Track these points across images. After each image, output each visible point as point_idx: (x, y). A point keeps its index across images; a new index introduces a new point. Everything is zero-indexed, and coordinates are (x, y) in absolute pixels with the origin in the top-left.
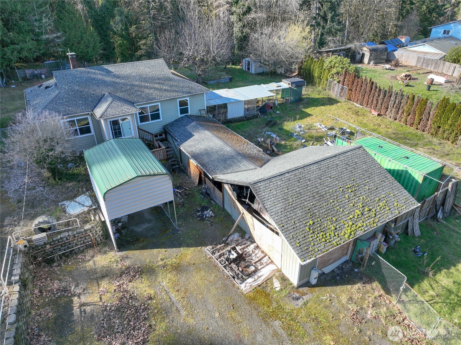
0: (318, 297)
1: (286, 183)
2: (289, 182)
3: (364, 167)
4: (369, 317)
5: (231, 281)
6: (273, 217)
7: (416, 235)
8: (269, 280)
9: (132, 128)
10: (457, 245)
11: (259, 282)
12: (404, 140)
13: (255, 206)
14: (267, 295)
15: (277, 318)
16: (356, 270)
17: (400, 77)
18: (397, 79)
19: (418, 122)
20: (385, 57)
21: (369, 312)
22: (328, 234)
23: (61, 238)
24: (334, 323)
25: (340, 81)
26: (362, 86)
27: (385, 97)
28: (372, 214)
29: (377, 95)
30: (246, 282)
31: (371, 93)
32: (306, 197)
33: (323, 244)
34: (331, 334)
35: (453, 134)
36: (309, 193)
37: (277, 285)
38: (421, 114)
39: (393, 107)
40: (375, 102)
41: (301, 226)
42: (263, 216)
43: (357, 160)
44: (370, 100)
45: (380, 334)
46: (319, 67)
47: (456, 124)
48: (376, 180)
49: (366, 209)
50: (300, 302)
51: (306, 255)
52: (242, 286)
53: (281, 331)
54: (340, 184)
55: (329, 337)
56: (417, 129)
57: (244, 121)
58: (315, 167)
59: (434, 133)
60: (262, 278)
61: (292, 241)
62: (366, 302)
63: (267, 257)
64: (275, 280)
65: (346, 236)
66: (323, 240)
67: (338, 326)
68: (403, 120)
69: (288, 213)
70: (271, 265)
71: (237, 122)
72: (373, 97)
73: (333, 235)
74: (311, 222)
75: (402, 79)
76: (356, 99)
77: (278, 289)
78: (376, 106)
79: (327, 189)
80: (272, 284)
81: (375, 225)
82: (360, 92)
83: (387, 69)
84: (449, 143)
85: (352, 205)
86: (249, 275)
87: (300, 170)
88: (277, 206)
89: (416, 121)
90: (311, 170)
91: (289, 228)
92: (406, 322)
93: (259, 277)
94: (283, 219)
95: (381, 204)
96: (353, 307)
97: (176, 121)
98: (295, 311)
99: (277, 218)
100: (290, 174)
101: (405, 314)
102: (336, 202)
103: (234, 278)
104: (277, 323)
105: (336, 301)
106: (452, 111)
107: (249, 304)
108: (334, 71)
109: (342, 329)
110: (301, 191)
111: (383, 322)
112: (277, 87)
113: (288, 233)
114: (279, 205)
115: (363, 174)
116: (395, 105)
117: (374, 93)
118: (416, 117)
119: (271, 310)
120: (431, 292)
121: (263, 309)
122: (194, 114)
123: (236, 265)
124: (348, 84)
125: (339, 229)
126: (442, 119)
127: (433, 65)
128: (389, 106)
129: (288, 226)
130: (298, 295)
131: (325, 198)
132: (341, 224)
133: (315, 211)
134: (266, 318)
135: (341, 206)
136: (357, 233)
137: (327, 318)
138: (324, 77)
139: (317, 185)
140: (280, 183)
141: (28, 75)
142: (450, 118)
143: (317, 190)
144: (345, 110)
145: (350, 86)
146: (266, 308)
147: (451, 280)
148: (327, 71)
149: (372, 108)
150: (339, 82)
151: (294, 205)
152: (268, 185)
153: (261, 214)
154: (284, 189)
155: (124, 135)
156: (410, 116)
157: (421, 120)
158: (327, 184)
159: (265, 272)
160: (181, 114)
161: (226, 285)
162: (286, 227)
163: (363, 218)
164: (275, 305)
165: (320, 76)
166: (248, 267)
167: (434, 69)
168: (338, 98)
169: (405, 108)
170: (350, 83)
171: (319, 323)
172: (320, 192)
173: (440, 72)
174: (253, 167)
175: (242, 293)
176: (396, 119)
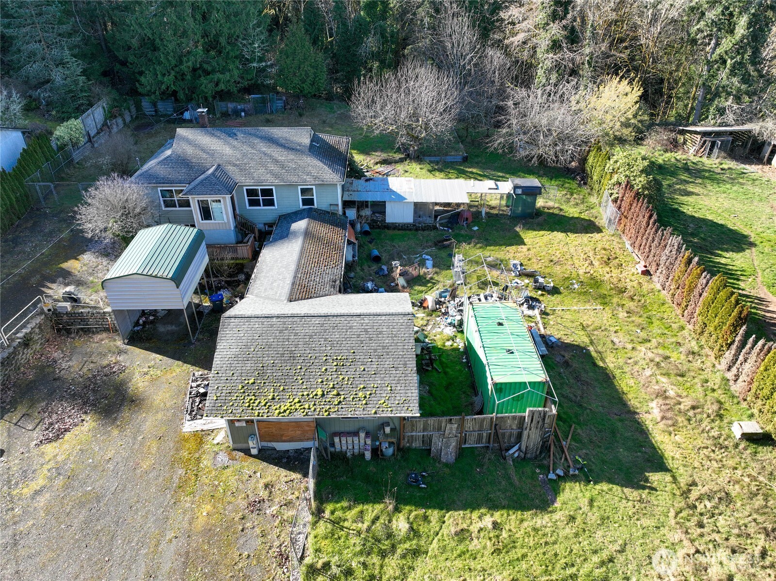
0: (242, 468)
1: (265, 329)
2: (269, 329)
4: (269, 511)
5: (183, 414)
8: (218, 430)
9: (224, 212)
14: (201, 443)
15: (186, 467)
19: (685, 303)
22: (258, 401)
23: (82, 312)
24: (228, 499)
25: (618, 197)
26: (638, 216)
27: (659, 244)
28: (337, 401)
30: (195, 421)
31: (647, 233)
32: (272, 352)
33: (243, 408)
35: (718, 345)
36: (281, 349)
37: (219, 438)
38: (690, 292)
39: (664, 266)
40: (647, 249)
41: (237, 381)
44: (643, 245)
46: (600, 166)
47: (724, 327)
48: (387, 363)
49: (334, 392)
50: (221, 464)
51: (213, 412)
53: (176, 480)
54: (331, 351)
55: (209, 507)
56: (683, 316)
57: (410, 230)
59: (699, 332)
60: (214, 425)
61: (213, 392)
62: (283, 497)
64: (222, 433)
65: (278, 411)
66: (247, 405)
68: (671, 293)
69: (236, 362)
71: (399, 230)
72: (647, 240)
73: (264, 404)
74: (252, 381)
76: (629, 236)
77: (215, 442)
78: (648, 256)
79: (308, 352)
80: (217, 435)
82: (635, 225)
84: (713, 356)
85: (320, 380)
87: (295, 319)
88: (232, 350)
91: (222, 378)
94: (225, 365)
95: (361, 393)
98: (207, 470)
99: (219, 362)
102: (303, 370)
103: (187, 411)
104: (181, 471)
105: (255, 481)
106: (723, 302)
107: (177, 442)
109: (229, 507)
110: (273, 344)
112: (490, 189)
113: (217, 382)
114: (235, 350)
115: (375, 349)
116: (667, 264)
118: (684, 294)
119: (189, 458)
122: (323, 209)
123: (201, 400)
124: (625, 207)
125: (277, 400)
128: (661, 262)
129: (224, 375)
131: (294, 361)
132: (284, 397)
133: (269, 371)
135: (306, 377)
136: (295, 414)
137: (227, 491)
138: (604, 184)
139: (300, 343)
140: (257, 326)
141: (230, 110)
143: (293, 349)
145: (626, 211)
148: (608, 176)
149: (643, 258)
151: (251, 356)
152: (242, 324)
154: (256, 335)
155: (215, 219)
156: (679, 290)
157: (689, 303)
158: (313, 346)
160: (304, 205)
162: (220, 375)
163: (318, 401)
165: (600, 182)
168: (606, 227)
169: (676, 273)
170: (627, 205)
171: (215, 490)
172: (295, 352)
175: (181, 430)
176: (664, 289)
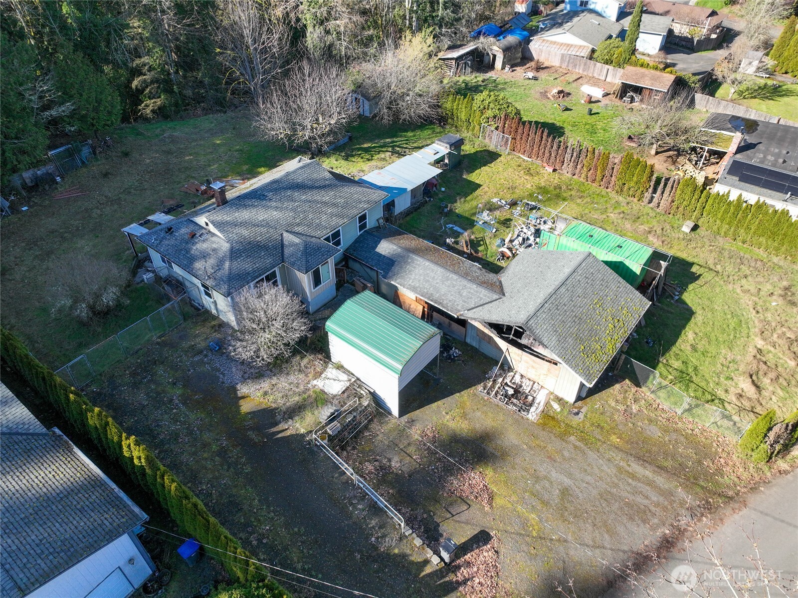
0: (592, 407)
1: (549, 314)
2: (551, 312)
3: (600, 276)
4: (634, 411)
5: (519, 415)
6: (554, 351)
7: (643, 325)
8: (547, 404)
9: (330, 271)
10: (674, 326)
11: (541, 408)
12: (592, 205)
13: (524, 341)
14: (553, 418)
15: (570, 435)
16: (610, 374)
17: (552, 94)
18: (549, 98)
19: (600, 178)
20: (520, 55)
21: (633, 408)
22: (598, 354)
23: (349, 422)
24: (613, 425)
25: (498, 126)
26: (529, 135)
27: (559, 148)
28: (621, 323)
29: (549, 146)
30: (530, 412)
31: (542, 144)
32: (569, 324)
33: (597, 364)
34: (615, 434)
35: (639, 192)
36: (570, 319)
37: (556, 406)
38: (604, 170)
39: (570, 161)
40: (547, 154)
41: (577, 353)
42: (535, 349)
43: (592, 270)
44: (540, 152)
45: (647, 422)
46: (466, 107)
47: (642, 181)
48: (613, 287)
49: (616, 321)
50: (581, 416)
51: (590, 379)
52: (530, 416)
53: (578, 443)
54: (589, 301)
55: (614, 436)
56: (600, 186)
57: (412, 212)
58: (563, 290)
59: (619, 190)
60: (542, 404)
61: (576, 369)
62: (629, 400)
63: (536, 384)
64: (552, 403)
65: (611, 351)
66: (597, 361)
67: (616, 425)
68: (583, 176)
69: (563, 344)
70: (542, 390)
71: (406, 216)
72: (545, 148)
73: (601, 354)
74: (583, 347)
75: (554, 96)
76: (522, 150)
77: (559, 410)
78: (549, 159)
79: (581, 310)
80: (552, 407)
81: (626, 334)
82: (527, 141)
83: (530, 79)
84: (636, 200)
85: (604, 320)
86: (531, 405)
87: (554, 296)
88: (552, 340)
89: (599, 177)
90: (562, 293)
91: (570, 358)
92: (660, 407)
93: (539, 404)
94: (561, 351)
95: (624, 312)
96: (621, 408)
97: (356, 241)
98: (581, 425)
99: (557, 352)
100: (548, 304)
101: (658, 401)
102: (592, 321)
103: (519, 411)
104: (572, 438)
105: (607, 406)
106: (636, 167)
107: (544, 429)
108: (489, 113)
109: (620, 427)
110: (563, 319)
111: (646, 412)
112: (434, 154)
113: (570, 363)
114: (554, 338)
115: (601, 284)
116: (573, 158)
117: (545, 144)
118: (598, 172)
119: (563, 430)
120: (670, 377)
121: (556, 430)
122: (373, 226)
123: (516, 399)
124: (510, 132)
125: (603, 347)
126: (627, 176)
127: (582, 67)
128: (565, 159)
129: (568, 356)
130: (576, 410)
131: (583, 320)
132: (603, 342)
133: (581, 335)
134: (563, 436)
135: (597, 324)
136: (617, 346)
137: (606, 422)
138: (475, 120)
139: (572, 308)
140: (544, 316)
141: (28, 181)
142: (635, 175)
143: (574, 314)
144: (515, 169)
145: (512, 134)
146: (558, 429)
147: (680, 362)
148: (478, 113)
149: (544, 161)
150: (497, 129)
151: (564, 335)
152: (536, 321)
153: (532, 348)
154: (550, 321)
155: (323, 283)
156: (591, 171)
157: (604, 176)
158: (579, 305)
159: (541, 398)
160: (360, 231)
161: (517, 420)
162: (566, 358)
163: (616, 330)
164: (563, 425)
165: (469, 119)
166: (526, 397)
167: (584, 71)
168: (498, 150)
169: (585, 162)
170: (512, 130)
171: (602, 428)
172: (577, 315)
173: (591, 75)
174: (498, 297)
175: (533, 422)
176: (574, 175)
